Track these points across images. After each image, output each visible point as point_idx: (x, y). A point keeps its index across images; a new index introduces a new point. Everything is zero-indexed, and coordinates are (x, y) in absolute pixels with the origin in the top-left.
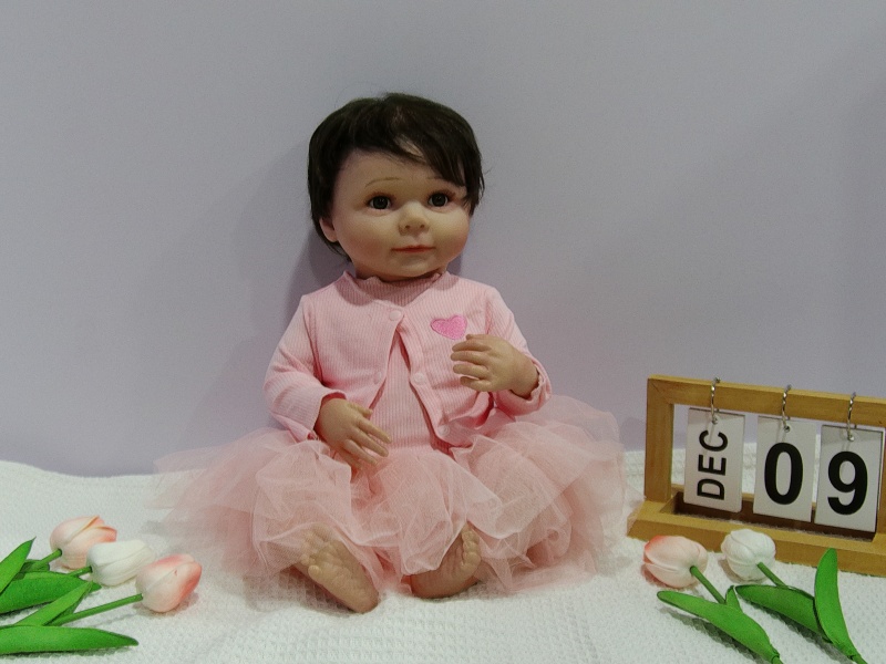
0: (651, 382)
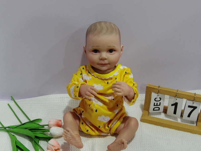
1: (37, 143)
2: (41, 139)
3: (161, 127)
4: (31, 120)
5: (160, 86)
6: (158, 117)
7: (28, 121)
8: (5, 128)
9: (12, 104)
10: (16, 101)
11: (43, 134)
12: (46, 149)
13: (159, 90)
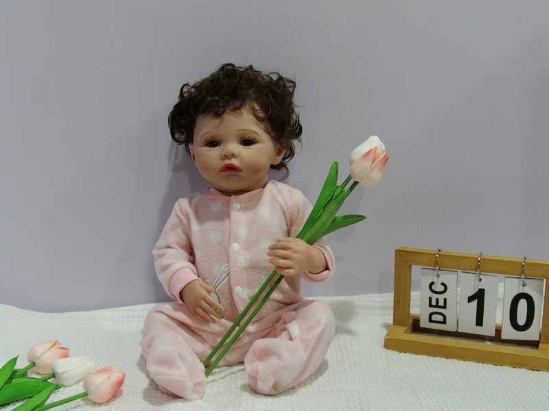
0: (397, 251)
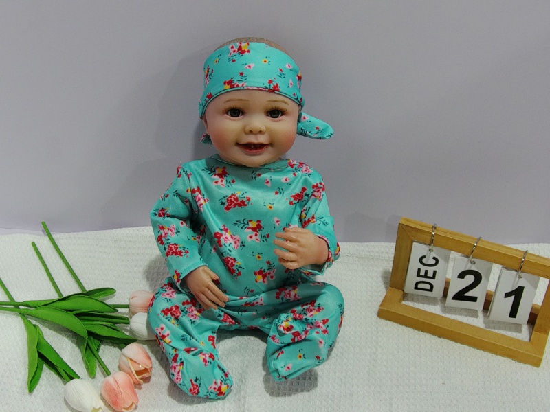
0: (400, 225)
1: (95, 352)
2: (107, 342)
3: (432, 336)
4: (88, 290)
5: (438, 226)
6: (427, 310)
7: (79, 291)
8: (17, 306)
9: (44, 243)
10: (54, 236)
11: (113, 329)
12: (117, 370)
13: (433, 236)
